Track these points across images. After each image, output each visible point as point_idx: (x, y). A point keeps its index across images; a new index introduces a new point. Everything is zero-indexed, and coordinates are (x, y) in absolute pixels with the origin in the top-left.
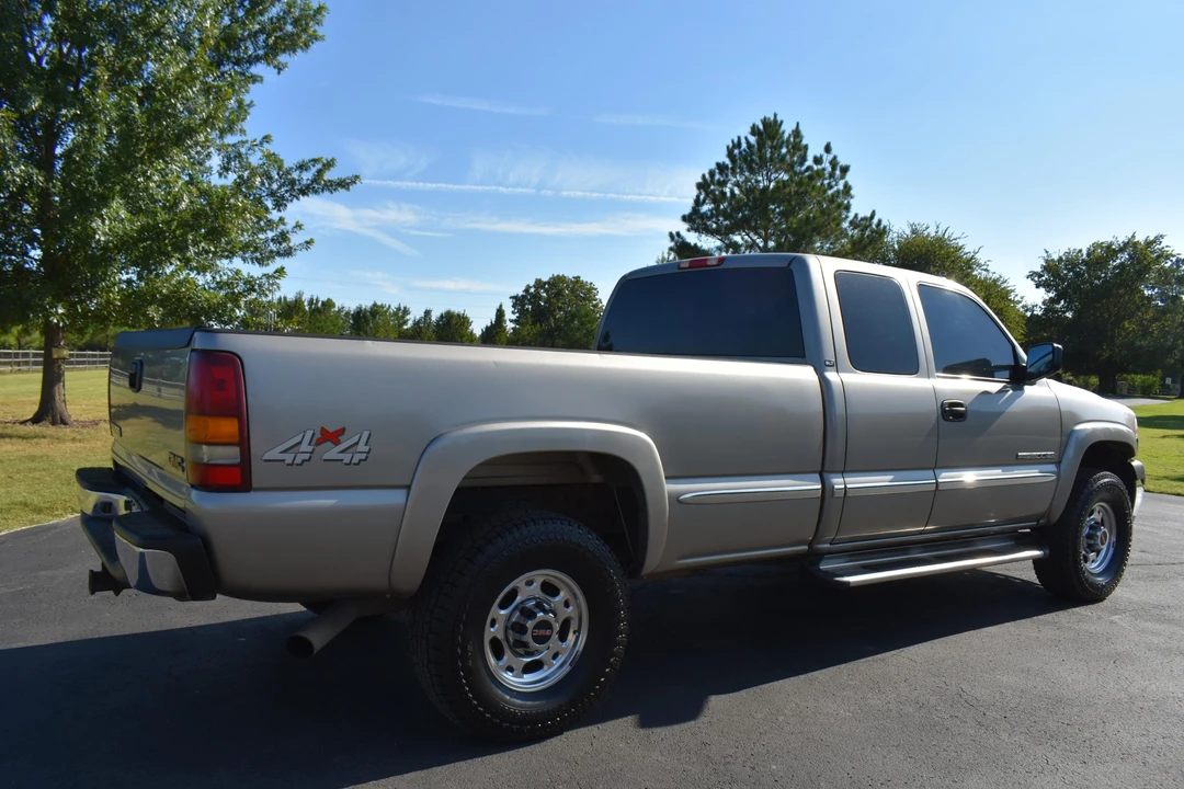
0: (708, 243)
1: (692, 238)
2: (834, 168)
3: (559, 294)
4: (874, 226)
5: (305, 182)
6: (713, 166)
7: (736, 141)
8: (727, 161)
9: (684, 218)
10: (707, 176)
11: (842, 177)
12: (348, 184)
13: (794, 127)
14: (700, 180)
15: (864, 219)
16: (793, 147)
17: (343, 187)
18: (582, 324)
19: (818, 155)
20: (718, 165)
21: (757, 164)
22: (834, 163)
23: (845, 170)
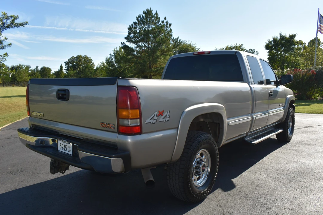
0: (133, 46)
1: (128, 44)
2: (167, 24)
3: (80, 61)
4: (178, 41)
5: (8, 24)
6: (133, 23)
7: (139, 15)
8: (137, 21)
9: (126, 38)
10: (131, 26)
11: (170, 27)
12: (24, 25)
13: (156, 12)
14: (129, 27)
15: (176, 39)
16: (156, 18)
17: (23, 25)
18: (89, 70)
19: (163, 21)
20: (134, 22)
21: (146, 22)
22: (167, 23)
23: (170, 25)
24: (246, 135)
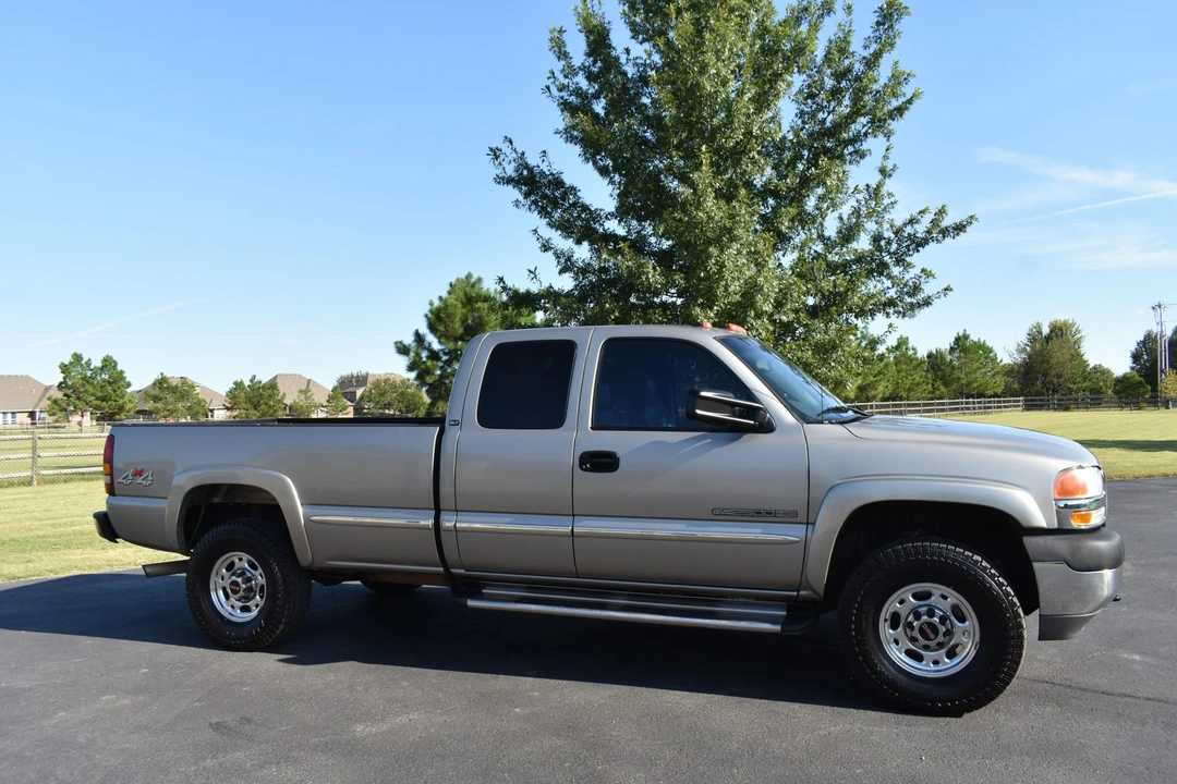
5: (921, 235)
12: (964, 226)
17: (961, 230)
24: (442, 569)
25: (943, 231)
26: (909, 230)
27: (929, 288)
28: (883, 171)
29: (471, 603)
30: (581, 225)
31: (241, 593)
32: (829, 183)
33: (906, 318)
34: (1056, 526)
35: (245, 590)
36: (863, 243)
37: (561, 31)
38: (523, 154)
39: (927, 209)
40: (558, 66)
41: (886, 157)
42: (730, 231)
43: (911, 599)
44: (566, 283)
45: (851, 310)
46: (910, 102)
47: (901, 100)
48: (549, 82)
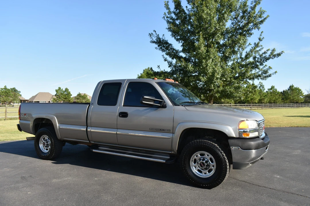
5: (268, 56)
12: (281, 54)
24: (89, 141)
25: (274, 55)
26: (264, 55)
27: (270, 72)
28: (260, 39)
29: (94, 150)
30: (174, 54)
31: (45, 145)
32: (240, 42)
33: (264, 80)
34: (238, 137)
35: (46, 145)
36: (251, 59)
37: (168, 2)
38: (158, 35)
39: (269, 49)
40: (167, 11)
41: (261, 35)
42: (209, 56)
43: (199, 155)
44: (169, 70)
45: (247, 78)
46: (265, 19)
47: (263, 19)
48: (164, 16)
